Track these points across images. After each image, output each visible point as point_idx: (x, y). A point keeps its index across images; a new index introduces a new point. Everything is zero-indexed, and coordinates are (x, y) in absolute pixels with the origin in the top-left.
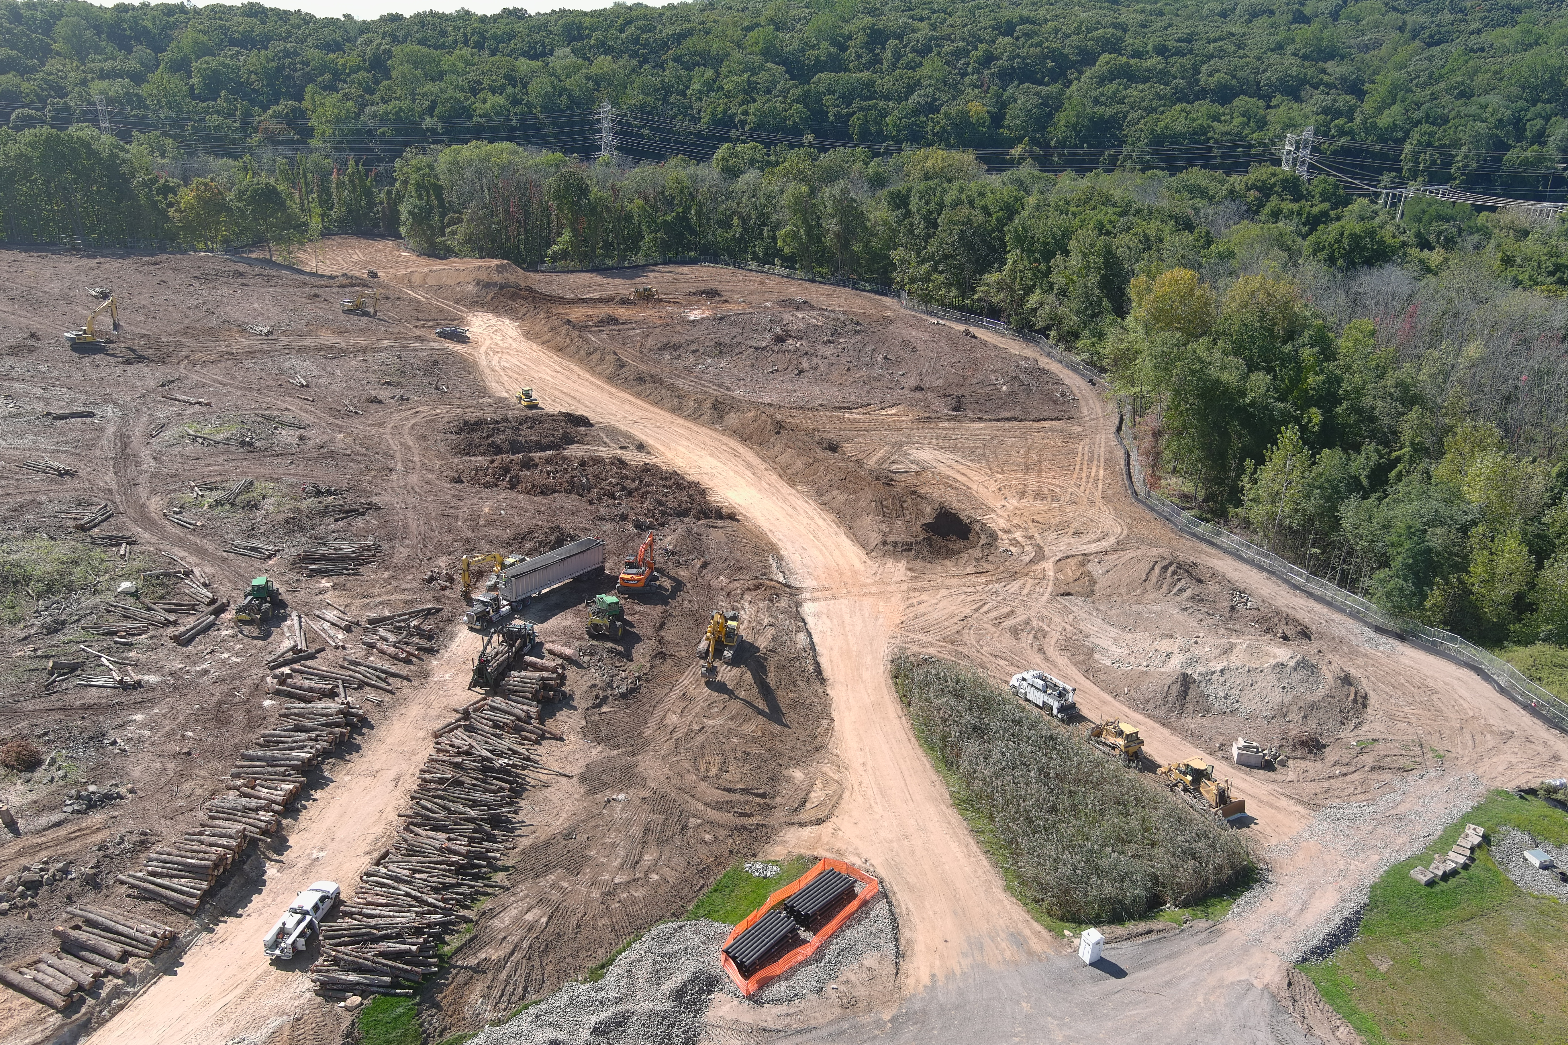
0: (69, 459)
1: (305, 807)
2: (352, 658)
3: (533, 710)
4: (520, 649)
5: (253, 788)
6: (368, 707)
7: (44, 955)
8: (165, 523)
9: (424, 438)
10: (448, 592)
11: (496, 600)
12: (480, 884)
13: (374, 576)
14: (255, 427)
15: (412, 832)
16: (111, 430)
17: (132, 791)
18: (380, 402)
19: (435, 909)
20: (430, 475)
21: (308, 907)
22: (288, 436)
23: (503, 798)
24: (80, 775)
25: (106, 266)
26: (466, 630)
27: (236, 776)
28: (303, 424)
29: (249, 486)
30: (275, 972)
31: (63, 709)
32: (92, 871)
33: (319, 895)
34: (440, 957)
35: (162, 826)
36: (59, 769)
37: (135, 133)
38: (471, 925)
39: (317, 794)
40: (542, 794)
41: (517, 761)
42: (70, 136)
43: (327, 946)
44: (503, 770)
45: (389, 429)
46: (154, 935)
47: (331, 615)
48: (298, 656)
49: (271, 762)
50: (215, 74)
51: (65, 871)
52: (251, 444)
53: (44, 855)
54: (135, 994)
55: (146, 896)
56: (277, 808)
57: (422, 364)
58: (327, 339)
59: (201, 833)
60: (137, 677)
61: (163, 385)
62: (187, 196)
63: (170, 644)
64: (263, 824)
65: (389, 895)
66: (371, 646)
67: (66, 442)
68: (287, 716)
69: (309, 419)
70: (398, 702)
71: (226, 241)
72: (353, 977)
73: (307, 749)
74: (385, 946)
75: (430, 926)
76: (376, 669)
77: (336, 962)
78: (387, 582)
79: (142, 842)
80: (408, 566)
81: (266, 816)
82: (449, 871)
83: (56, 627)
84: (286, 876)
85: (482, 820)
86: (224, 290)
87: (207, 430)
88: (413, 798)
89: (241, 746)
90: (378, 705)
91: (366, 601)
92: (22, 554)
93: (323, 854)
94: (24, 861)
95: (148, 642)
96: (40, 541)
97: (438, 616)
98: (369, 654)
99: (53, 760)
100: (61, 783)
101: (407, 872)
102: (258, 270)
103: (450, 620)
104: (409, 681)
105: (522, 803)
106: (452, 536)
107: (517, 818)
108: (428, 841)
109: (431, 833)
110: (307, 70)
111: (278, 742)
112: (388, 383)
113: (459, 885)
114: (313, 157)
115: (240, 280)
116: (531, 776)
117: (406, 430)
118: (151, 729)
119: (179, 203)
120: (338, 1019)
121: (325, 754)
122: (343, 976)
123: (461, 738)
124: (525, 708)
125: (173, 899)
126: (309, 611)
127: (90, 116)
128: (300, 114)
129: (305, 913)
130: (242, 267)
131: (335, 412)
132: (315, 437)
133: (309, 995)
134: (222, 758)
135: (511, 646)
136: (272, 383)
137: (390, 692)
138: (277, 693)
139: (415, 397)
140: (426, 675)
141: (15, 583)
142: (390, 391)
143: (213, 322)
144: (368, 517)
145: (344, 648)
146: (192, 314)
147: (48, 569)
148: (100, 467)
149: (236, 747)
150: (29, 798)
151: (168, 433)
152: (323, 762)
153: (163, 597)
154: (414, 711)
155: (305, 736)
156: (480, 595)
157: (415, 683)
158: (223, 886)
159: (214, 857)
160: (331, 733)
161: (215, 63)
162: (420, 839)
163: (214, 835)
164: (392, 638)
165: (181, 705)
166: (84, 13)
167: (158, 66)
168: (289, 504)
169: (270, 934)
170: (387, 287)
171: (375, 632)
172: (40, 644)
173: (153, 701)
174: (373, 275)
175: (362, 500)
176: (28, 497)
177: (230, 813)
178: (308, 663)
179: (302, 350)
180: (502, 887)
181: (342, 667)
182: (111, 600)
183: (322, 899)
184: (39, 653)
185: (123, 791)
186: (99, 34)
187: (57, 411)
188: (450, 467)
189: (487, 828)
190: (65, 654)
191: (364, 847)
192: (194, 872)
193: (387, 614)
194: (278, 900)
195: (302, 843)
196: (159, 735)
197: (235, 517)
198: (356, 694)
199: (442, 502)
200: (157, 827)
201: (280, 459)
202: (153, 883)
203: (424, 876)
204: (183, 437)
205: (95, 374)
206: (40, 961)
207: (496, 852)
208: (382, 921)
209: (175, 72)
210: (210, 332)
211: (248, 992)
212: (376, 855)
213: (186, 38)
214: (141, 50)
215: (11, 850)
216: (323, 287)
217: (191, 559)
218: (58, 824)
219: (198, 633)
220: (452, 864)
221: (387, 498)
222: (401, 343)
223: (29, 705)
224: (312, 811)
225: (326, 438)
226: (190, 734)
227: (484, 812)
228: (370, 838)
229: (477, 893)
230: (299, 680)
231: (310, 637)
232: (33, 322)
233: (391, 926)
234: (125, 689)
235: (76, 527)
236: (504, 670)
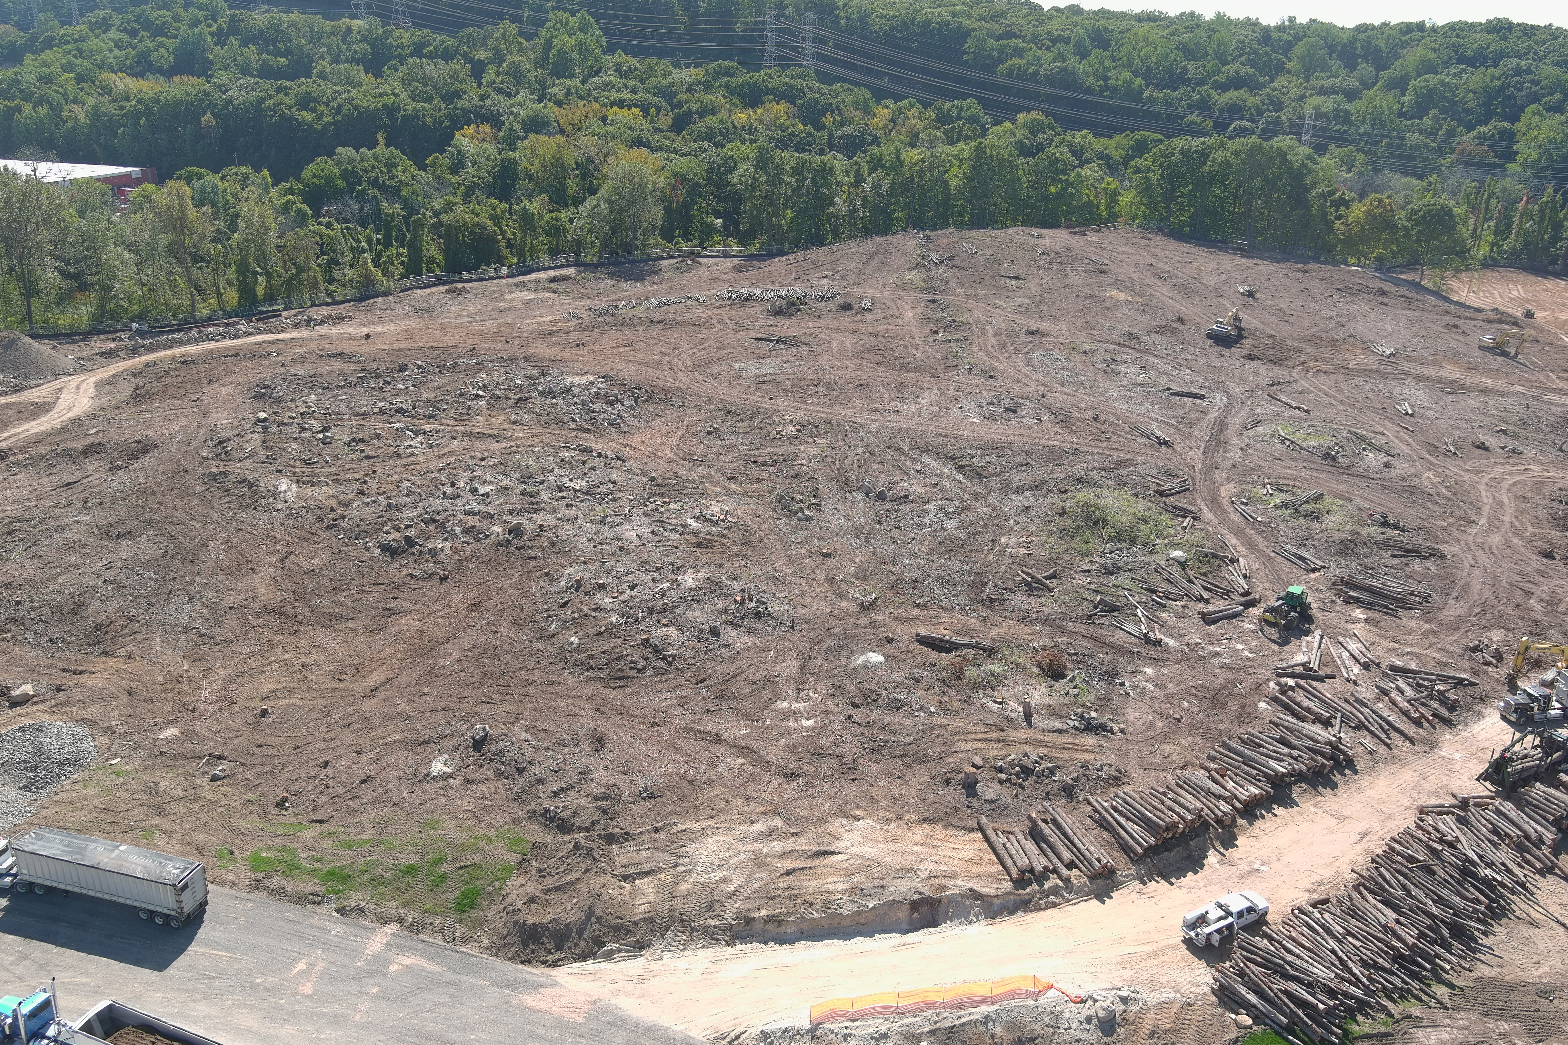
0: (1171, 431)
1: (1263, 817)
2: (1361, 696)
3: (1549, 836)
4: (1558, 763)
5: (1223, 776)
6: (1360, 750)
7: (1017, 830)
8: (1230, 509)
9: (1524, 499)
10: (1491, 670)
11: (1548, 698)
12: (1416, 984)
13: (1413, 624)
14: (1344, 443)
15: (1360, 893)
16: (1214, 414)
17: (1122, 731)
18: (1487, 449)
19: (1357, 983)
20: (1515, 540)
21: (1234, 909)
22: (1375, 461)
23: (1476, 911)
24: (1088, 699)
25: (1261, 268)
26: (1497, 717)
27: (1211, 759)
28: (1394, 451)
29: (1318, 498)
30: (1184, 951)
31: (1095, 639)
32: (1070, 782)
33: (1249, 904)
34: (1346, 1032)
35: (1136, 772)
36: (1075, 687)
37: (1332, 147)
38: (1390, 1020)
39: (1279, 811)
40: (1526, 931)
41: (1507, 881)
42: (1272, 147)
43: (1238, 954)
44: (1487, 882)
45: (1485, 480)
46: (1099, 860)
47: (1354, 646)
48: (1307, 673)
49: (1247, 761)
50: (1431, 92)
51: (1052, 772)
52: (1334, 459)
53: (1042, 751)
54: (1068, 901)
55: (1103, 824)
56: (1238, 804)
57: (1552, 419)
58: (1451, 372)
59: (1164, 794)
60: (1160, 636)
61: (1273, 385)
62: (1358, 211)
63: (1197, 618)
64: (1220, 814)
65: (1315, 942)
66: (1385, 692)
67: (1173, 417)
68: (1277, 725)
69: (1403, 448)
70: (1392, 760)
71: (1379, 259)
72: (1252, 998)
73: (1285, 764)
74: (1293, 986)
75: (1346, 994)
76: (1381, 718)
77: (1242, 974)
78: (1425, 635)
79: (1116, 778)
80: (1455, 626)
81: (1225, 807)
82: (1386, 953)
83: (1112, 570)
84: (1224, 870)
85: (1442, 921)
86: (1361, 306)
87: (1298, 434)
88: (1373, 861)
89: (1225, 734)
90: (1370, 753)
91: (1396, 646)
92: (1108, 501)
93: (1263, 868)
94: (1027, 749)
95: (1179, 610)
96: (1125, 494)
97: (1470, 690)
98: (1378, 700)
99: (1074, 678)
100: (1072, 699)
101: (1341, 930)
102: (1403, 291)
103: (1482, 699)
104: (1413, 743)
105: (1497, 929)
106: (1518, 612)
107: (1485, 941)
108: (1374, 912)
109: (1380, 906)
110: (1534, 89)
111: (1260, 746)
112: (1504, 432)
113: (1393, 973)
114: (1507, 182)
115: (1380, 299)
116: (1519, 905)
117: (1505, 485)
118: (1156, 686)
119: (1348, 216)
120: (1224, 1027)
121: (1300, 777)
122: (1243, 990)
123: (1449, 826)
124: (1539, 828)
125: (1123, 839)
126: (1333, 634)
127: (1296, 130)
128: (1509, 136)
129: (1229, 914)
130: (1387, 287)
131: (1433, 448)
132: (1401, 468)
133: (1206, 989)
134: (1205, 737)
135: (1547, 754)
136: (1377, 405)
137: (1388, 746)
138: (1275, 700)
139: (1530, 453)
140: (1433, 745)
141: (1096, 523)
142: (1503, 440)
143: (1340, 334)
144: (1428, 563)
145: (1355, 683)
146: (1322, 325)
147: (1123, 519)
148: (1193, 445)
149: (1220, 733)
150: (1047, 701)
151: (1261, 430)
152: (1295, 783)
153: (1205, 575)
154: (1407, 776)
155: (1286, 750)
156: (1529, 685)
157: (1418, 748)
158: (1167, 850)
159: (1168, 820)
160: (1313, 759)
161: (1435, 81)
162: (1367, 905)
163: (1174, 801)
164: (1409, 692)
165: (1187, 675)
166: (1324, 34)
167: (1375, 84)
168: (1351, 526)
169: (1192, 915)
170: (1541, 330)
171: (1393, 680)
172: (1096, 580)
173: (1165, 662)
174: (1529, 315)
175: (1428, 544)
176: (1129, 456)
177: (1195, 789)
178: (1314, 683)
179: (1419, 378)
180: (1439, 1002)
181: (1346, 701)
182: (1162, 563)
183: (1250, 910)
184: (1093, 587)
185: (1116, 727)
186: (1330, 54)
187: (1176, 388)
188: (1545, 538)
189: (1446, 933)
190: (1111, 595)
191: (1305, 883)
192: (1148, 825)
193: (1413, 666)
194: (1209, 888)
195: (1249, 848)
196: (1161, 693)
197: (1294, 523)
198: (1351, 733)
199: (1520, 573)
200: (1131, 772)
201: (1358, 480)
202: (1113, 817)
203: (1358, 944)
204: (1273, 436)
205: (1217, 362)
206: (1012, 833)
207: (1448, 961)
208: (1299, 962)
209: (1390, 90)
210: (1333, 344)
211: (1155, 955)
212: (1315, 897)
213: (1412, 56)
214: (1365, 69)
215: (1021, 735)
216: (1466, 318)
217: (1241, 548)
218: (1060, 731)
219: (1224, 618)
220: (1392, 948)
221: (1457, 549)
222: (1536, 392)
223: (1071, 626)
224: (1268, 824)
225: (1414, 471)
226: (1185, 704)
227: (1448, 915)
228: (1315, 878)
229: (1409, 992)
230: (1299, 696)
231: (1326, 660)
232: (1184, 308)
233: (1305, 971)
234: (1147, 643)
235: (1156, 491)
236: (1529, 777)
